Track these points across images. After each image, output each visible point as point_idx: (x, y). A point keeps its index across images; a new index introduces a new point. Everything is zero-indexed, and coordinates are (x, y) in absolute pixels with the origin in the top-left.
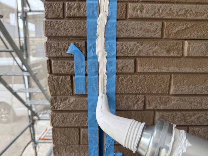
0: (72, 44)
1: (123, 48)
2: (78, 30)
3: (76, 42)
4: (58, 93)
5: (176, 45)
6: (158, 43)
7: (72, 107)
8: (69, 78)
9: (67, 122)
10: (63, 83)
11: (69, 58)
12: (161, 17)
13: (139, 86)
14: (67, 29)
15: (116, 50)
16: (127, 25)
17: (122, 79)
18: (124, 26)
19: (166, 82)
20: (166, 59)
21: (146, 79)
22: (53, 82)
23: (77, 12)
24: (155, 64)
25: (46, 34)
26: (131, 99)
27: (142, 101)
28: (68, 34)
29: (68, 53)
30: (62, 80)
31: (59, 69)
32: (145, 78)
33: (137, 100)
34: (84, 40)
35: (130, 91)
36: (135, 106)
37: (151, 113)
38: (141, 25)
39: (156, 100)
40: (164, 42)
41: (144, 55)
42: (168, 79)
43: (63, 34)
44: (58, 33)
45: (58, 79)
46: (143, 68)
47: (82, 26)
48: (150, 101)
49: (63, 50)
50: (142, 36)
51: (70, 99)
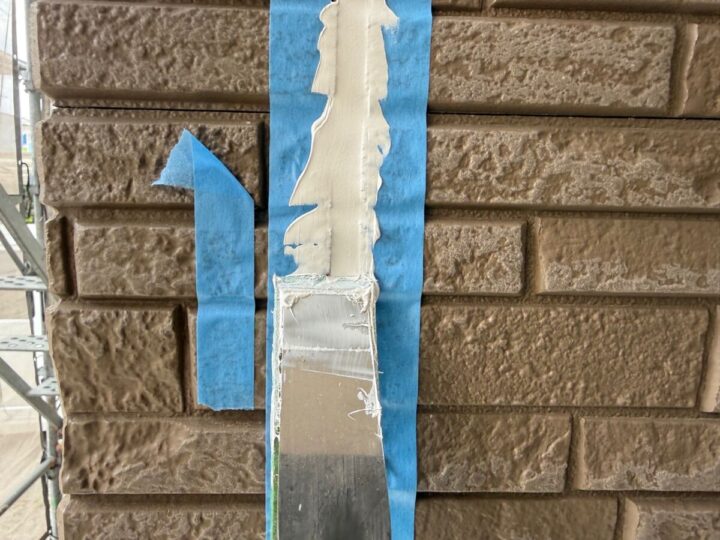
0: (187, 136)
1: (462, 162)
2: (224, 59)
3: (211, 128)
4: (107, 402)
6: (646, 141)
7: (179, 483)
8: (165, 323)
10: (133, 348)
11: (168, 213)
13: (545, 369)
14: (163, 53)
15: (428, 171)
16: (489, 38)
17: (456, 326)
18: (471, 43)
19: (683, 345)
20: (687, 224)
21: (584, 327)
22: (80, 342)
24: (629, 252)
25: (44, 81)
26: (500, 434)
27: (559, 446)
28: (166, 82)
29: (161, 181)
30: (128, 332)
31: (111, 274)
32: (578, 324)
33: (531, 441)
34: (254, 115)
35: (496, 392)
36: (521, 472)
37: (603, 511)
38: (565, 41)
39: (631, 440)
40: (681, 136)
41: (573, 199)
42: (694, 333)
43: (137, 82)
44: (112, 74)
45: (107, 325)
46: (567, 272)
47: (242, 39)
48: (602, 447)
49: (136, 166)
50: (568, 98)
51: (172, 437)
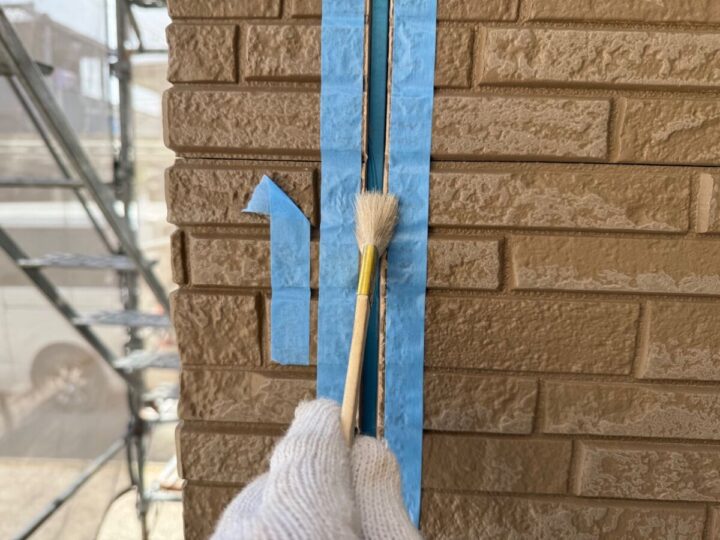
0: (265, 180)
1: (455, 196)
2: (290, 127)
3: (282, 173)
4: (209, 356)
5: (666, 187)
6: (592, 180)
7: (257, 413)
8: (250, 304)
9: (238, 466)
10: (228, 321)
11: (252, 230)
12: (608, 79)
13: (517, 344)
14: (249, 123)
15: (430, 202)
16: (474, 109)
17: (452, 312)
18: (461, 113)
19: (621, 329)
20: (623, 240)
21: (547, 314)
22: (193, 316)
23: (284, 59)
24: (580, 261)
25: (171, 141)
26: (484, 390)
27: (529, 401)
28: (251, 143)
29: (248, 209)
30: (224, 310)
31: (215, 270)
32: (542, 312)
33: (507, 396)
34: (311, 163)
35: (481, 359)
36: (500, 418)
37: (561, 448)
38: (529, 110)
39: (582, 397)
40: (618, 177)
41: (537, 222)
42: (629, 320)
43: (232, 141)
44: (215, 137)
45: (211, 305)
46: (532, 274)
47: (302, 113)
48: (560, 402)
49: (231, 198)
50: (533, 150)
51: (253, 383)
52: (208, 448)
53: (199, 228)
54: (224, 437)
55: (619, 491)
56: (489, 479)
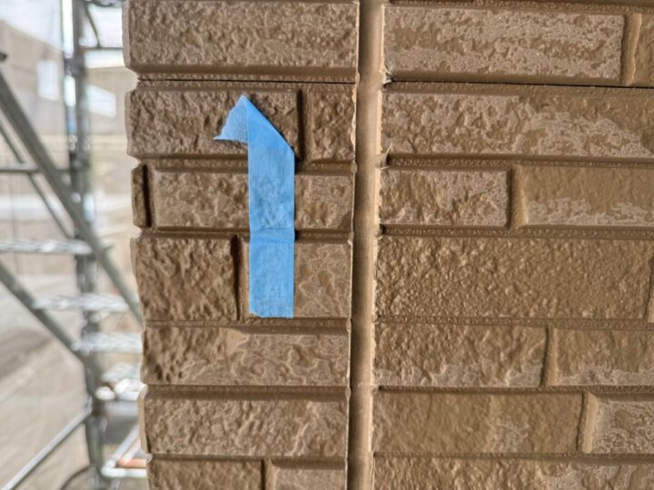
0: (243, 101)
1: (459, 122)
2: (270, 41)
3: (261, 95)
4: (177, 311)
6: (604, 104)
7: (233, 376)
8: (225, 249)
9: (211, 437)
10: (199, 268)
11: (227, 161)
13: (526, 288)
14: (223, 37)
16: (479, 23)
17: (453, 253)
18: (465, 27)
19: (635, 269)
20: (637, 172)
21: (557, 254)
22: (157, 264)
24: (592, 194)
25: (133, 59)
26: (489, 342)
27: (537, 351)
28: (225, 59)
29: (223, 136)
30: (195, 256)
31: (183, 210)
32: (552, 251)
33: (514, 346)
34: (294, 84)
35: (486, 306)
36: (506, 371)
37: (570, 402)
38: (538, 26)
39: (593, 345)
40: (632, 101)
41: (548, 150)
42: (643, 259)
43: (203, 58)
44: (184, 54)
45: (179, 250)
46: (543, 208)
47: (285, 24)
48: (570, 352)
49: (202, 125)
50: (542, 70)
51: (229, 341)
52: (176, 416)
53: (165, 161)
54: (195, 404)
55: (632, 447)
56: (494, 440)
